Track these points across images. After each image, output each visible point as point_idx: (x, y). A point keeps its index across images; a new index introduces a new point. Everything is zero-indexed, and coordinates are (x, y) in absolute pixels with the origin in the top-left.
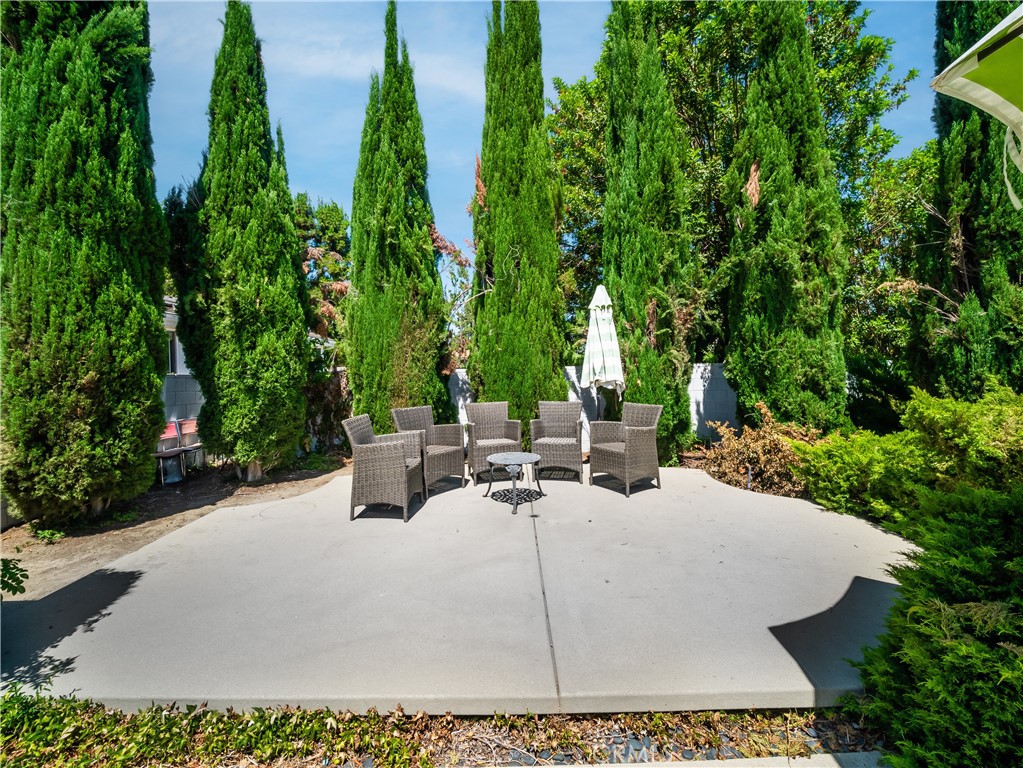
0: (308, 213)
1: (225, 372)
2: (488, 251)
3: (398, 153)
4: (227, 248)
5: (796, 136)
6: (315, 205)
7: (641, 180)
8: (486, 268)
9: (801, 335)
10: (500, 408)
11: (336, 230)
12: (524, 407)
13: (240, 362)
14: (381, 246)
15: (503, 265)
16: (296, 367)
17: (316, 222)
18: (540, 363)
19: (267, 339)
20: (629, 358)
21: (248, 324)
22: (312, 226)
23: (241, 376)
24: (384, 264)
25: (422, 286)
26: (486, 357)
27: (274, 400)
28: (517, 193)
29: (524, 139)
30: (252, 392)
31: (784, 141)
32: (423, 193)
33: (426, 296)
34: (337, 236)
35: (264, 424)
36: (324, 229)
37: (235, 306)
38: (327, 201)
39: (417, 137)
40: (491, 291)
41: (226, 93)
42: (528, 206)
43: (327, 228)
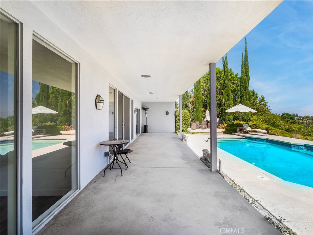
15: (197, 107)
18: (201, 118)
26: (195, 117)
29: (199, 94)
40: (195, 109)
42: (200, 101)
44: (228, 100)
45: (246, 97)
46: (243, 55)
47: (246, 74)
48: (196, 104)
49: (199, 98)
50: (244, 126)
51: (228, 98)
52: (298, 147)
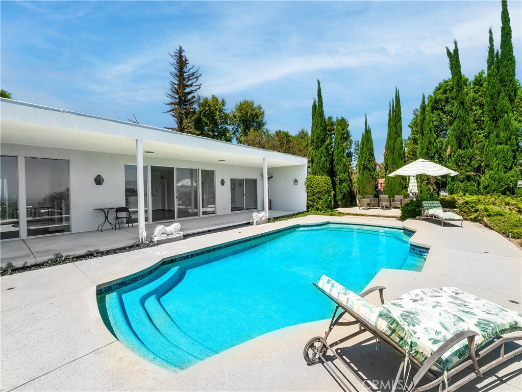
1: (337, 190)
2: (387, 165)
3: (367, 149)
4: (338, 170)
5: (458, 140)
7: (422, 149)
8: (386, 169)
9: (459, 182)
12: (392, 196)
13: (340, 188)
14: (364, 167)
15: (390, 168)
16: (348, 188)
18: (399, 188)
19: (344, 184)
21: (341, 182)
23: (340, 190)
24: (364, 170)
25: (372, 174)
26: (386, 187)
27: (345, 193)
28: (393, 153)
29: (395, 141)
30: (341, 193)
31: (455, 141)
32: (373, 155)
33: (372, 176)
35: (343, 198)
37: (339, 179)
39: (372, 144)
41: (337, 144)
44: (460, 146)
48: (388, 162)
49: (394, 150)
50: (425, 205)
51: (460, 143)
52: (420, 251)
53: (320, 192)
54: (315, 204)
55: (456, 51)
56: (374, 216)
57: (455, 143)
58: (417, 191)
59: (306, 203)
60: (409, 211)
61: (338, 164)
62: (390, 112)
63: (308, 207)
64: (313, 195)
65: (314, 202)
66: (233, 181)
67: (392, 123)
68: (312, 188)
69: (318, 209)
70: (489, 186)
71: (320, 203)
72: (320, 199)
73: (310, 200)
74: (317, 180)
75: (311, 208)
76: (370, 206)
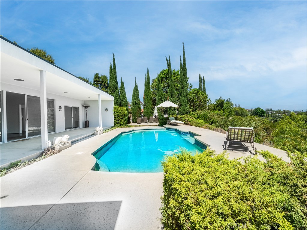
0: (99, 78)
2: (145, 103)
6: (100, 76)
7: (159, 97)
8: (145, 104)
10: (146, 117)
11: (105, 82)
12: (148, 117)
14: (135, 103)
15: (147, 104)
17: (101, 80)
18: (150, 113)
20: (158, 113)
22: (100, 81)
24: (136, 105)
26: (145, 113)
29: (148, 92)
33: (139, 107)
34: (105, 83)
36: (102, 82)
38: (103, 75)
40: (145, 106)
42: (149, 98)
43: (103, 81)
44: (172, 97)
45: (184, 94)
46: (181, 58)
47: (183, 74)
48: (146, 102)
49: (148, 96)
50: (170, 119)
51: (172, 95)
52: (185, 134)
53: (122, 115)
54: (119, 122)
55: (170, 59)
56: (147, 126)
57: (170, 95)
58: (157, 115)
59: (114, 122)
60: (163, 122)
61: (123, 101)
62: (146, 78)
63: (115, 124)
64: (118, 117)
65: (119, 121)
66: (66, 108)
67: (147, 84)
68: (118, 113)
69: (121, 125)
70: (182, 112)
71: (122, 121)
72: (122, 119)
73: (116, 120)
74: (120, 108)
75: (117, 124)
76: (142, 122)
